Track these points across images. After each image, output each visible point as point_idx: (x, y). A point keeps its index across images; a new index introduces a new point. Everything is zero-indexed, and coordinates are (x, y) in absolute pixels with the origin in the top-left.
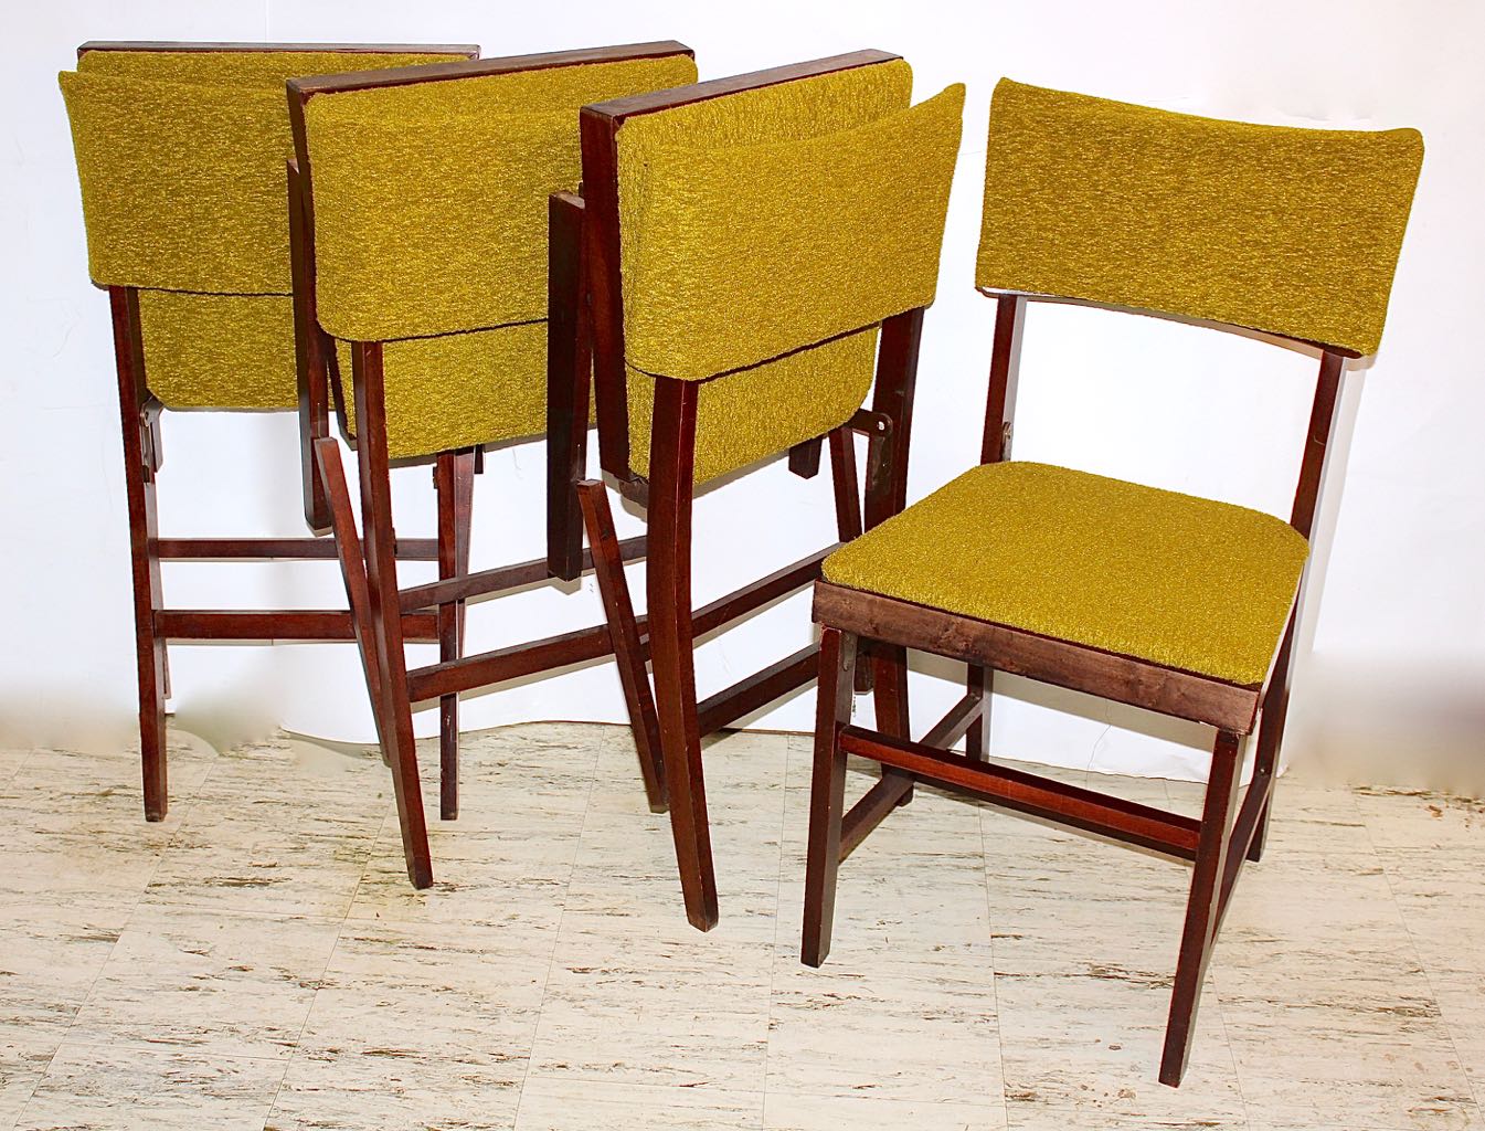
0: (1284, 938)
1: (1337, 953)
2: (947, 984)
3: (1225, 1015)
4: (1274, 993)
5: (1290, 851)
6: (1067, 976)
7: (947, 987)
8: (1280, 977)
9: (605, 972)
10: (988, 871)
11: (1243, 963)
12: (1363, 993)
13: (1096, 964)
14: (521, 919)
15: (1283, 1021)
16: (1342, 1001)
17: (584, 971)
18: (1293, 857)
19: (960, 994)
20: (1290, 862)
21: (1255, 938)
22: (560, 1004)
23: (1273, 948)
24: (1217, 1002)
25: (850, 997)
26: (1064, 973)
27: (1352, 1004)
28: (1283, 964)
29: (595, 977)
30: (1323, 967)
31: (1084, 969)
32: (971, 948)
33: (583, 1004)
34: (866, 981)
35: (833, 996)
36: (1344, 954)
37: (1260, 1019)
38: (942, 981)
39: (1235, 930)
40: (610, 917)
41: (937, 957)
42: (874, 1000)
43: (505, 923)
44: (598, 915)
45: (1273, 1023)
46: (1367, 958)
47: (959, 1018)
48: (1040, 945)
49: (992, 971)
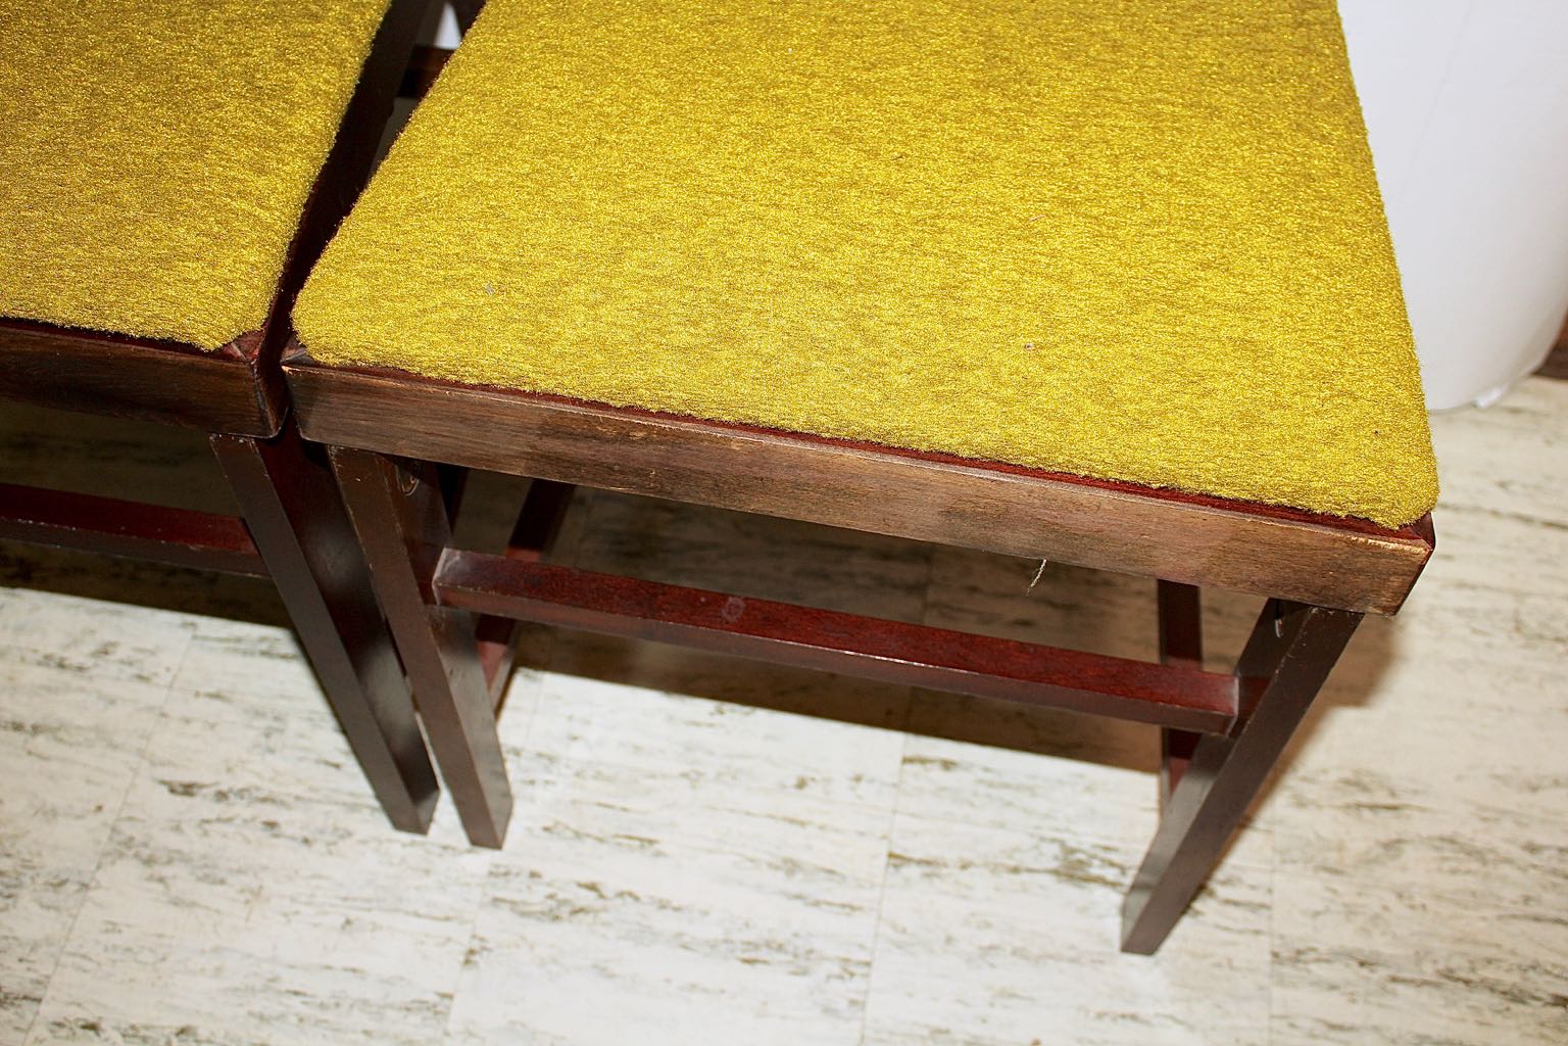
0: (1416, 801)
1: (1504, 848)
2: (799, 876)
3: (1277, 992)
4: (1379, 944)
5: (1461, 585)
6: (1016, 870)
7: (795, 885)
8: (1391, 899)
9: (222, 796)
10: (932, 595)
11: (1332, 858)
12: (1529, 952)
13: (1072, 843)
14: (121, 653)
15: (1377, 1017)
16: (1490, 973)
17: (188, 790)
18: (1462, 599)
19: (817, 904)
20: (1459, 612)
21: (1364, 798)
22: (128, 871)
23: (1388, 826)
24: (1268, 958)
25: (621, 894)
26: (1012, 863)
27: (1511, 979)
28: (1404, 869)
29: (202, 806)
30: (1470, 882)
31: (1050, 856)
32: (863, 787)
33: (167, 871)
34: (659, 854)
35: (592, 887)
36: (1516, 852)
37: (1335, 1008)
38: (791, 867)
39: (1334, 776)
40: (266, 662)
41: (797, 804)
42: (663, 905)
43: (89, 662)
44: (245, 653)
45: (1358, 1021)
46: (1554, 864)
47: (802, 961)
48: (982, 789)
49: (884, 849)
